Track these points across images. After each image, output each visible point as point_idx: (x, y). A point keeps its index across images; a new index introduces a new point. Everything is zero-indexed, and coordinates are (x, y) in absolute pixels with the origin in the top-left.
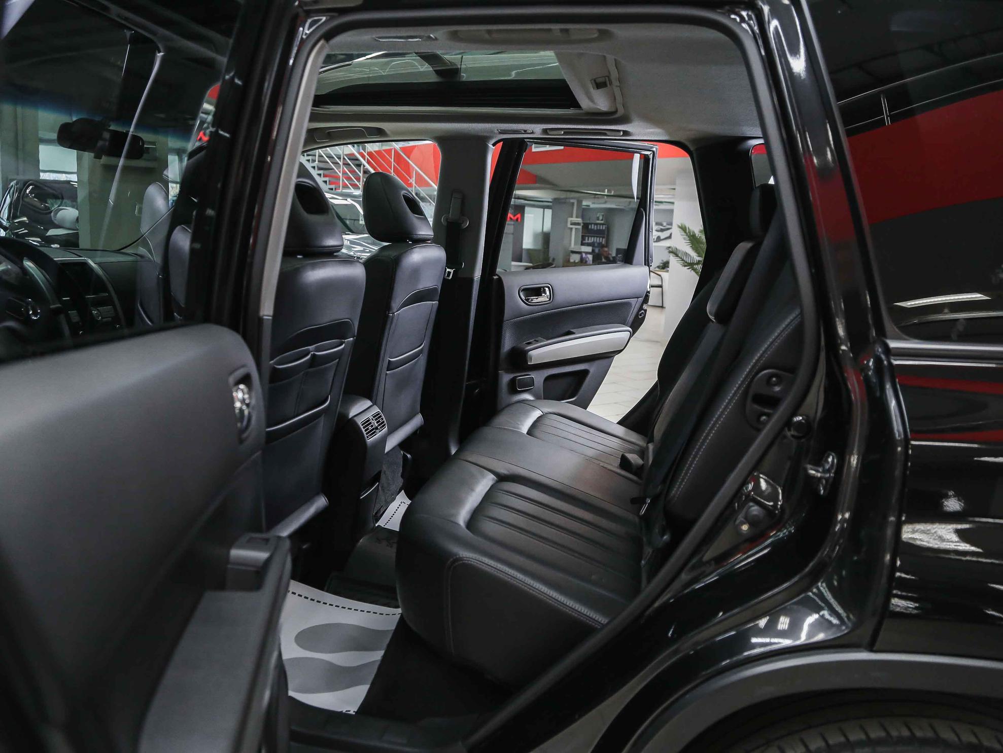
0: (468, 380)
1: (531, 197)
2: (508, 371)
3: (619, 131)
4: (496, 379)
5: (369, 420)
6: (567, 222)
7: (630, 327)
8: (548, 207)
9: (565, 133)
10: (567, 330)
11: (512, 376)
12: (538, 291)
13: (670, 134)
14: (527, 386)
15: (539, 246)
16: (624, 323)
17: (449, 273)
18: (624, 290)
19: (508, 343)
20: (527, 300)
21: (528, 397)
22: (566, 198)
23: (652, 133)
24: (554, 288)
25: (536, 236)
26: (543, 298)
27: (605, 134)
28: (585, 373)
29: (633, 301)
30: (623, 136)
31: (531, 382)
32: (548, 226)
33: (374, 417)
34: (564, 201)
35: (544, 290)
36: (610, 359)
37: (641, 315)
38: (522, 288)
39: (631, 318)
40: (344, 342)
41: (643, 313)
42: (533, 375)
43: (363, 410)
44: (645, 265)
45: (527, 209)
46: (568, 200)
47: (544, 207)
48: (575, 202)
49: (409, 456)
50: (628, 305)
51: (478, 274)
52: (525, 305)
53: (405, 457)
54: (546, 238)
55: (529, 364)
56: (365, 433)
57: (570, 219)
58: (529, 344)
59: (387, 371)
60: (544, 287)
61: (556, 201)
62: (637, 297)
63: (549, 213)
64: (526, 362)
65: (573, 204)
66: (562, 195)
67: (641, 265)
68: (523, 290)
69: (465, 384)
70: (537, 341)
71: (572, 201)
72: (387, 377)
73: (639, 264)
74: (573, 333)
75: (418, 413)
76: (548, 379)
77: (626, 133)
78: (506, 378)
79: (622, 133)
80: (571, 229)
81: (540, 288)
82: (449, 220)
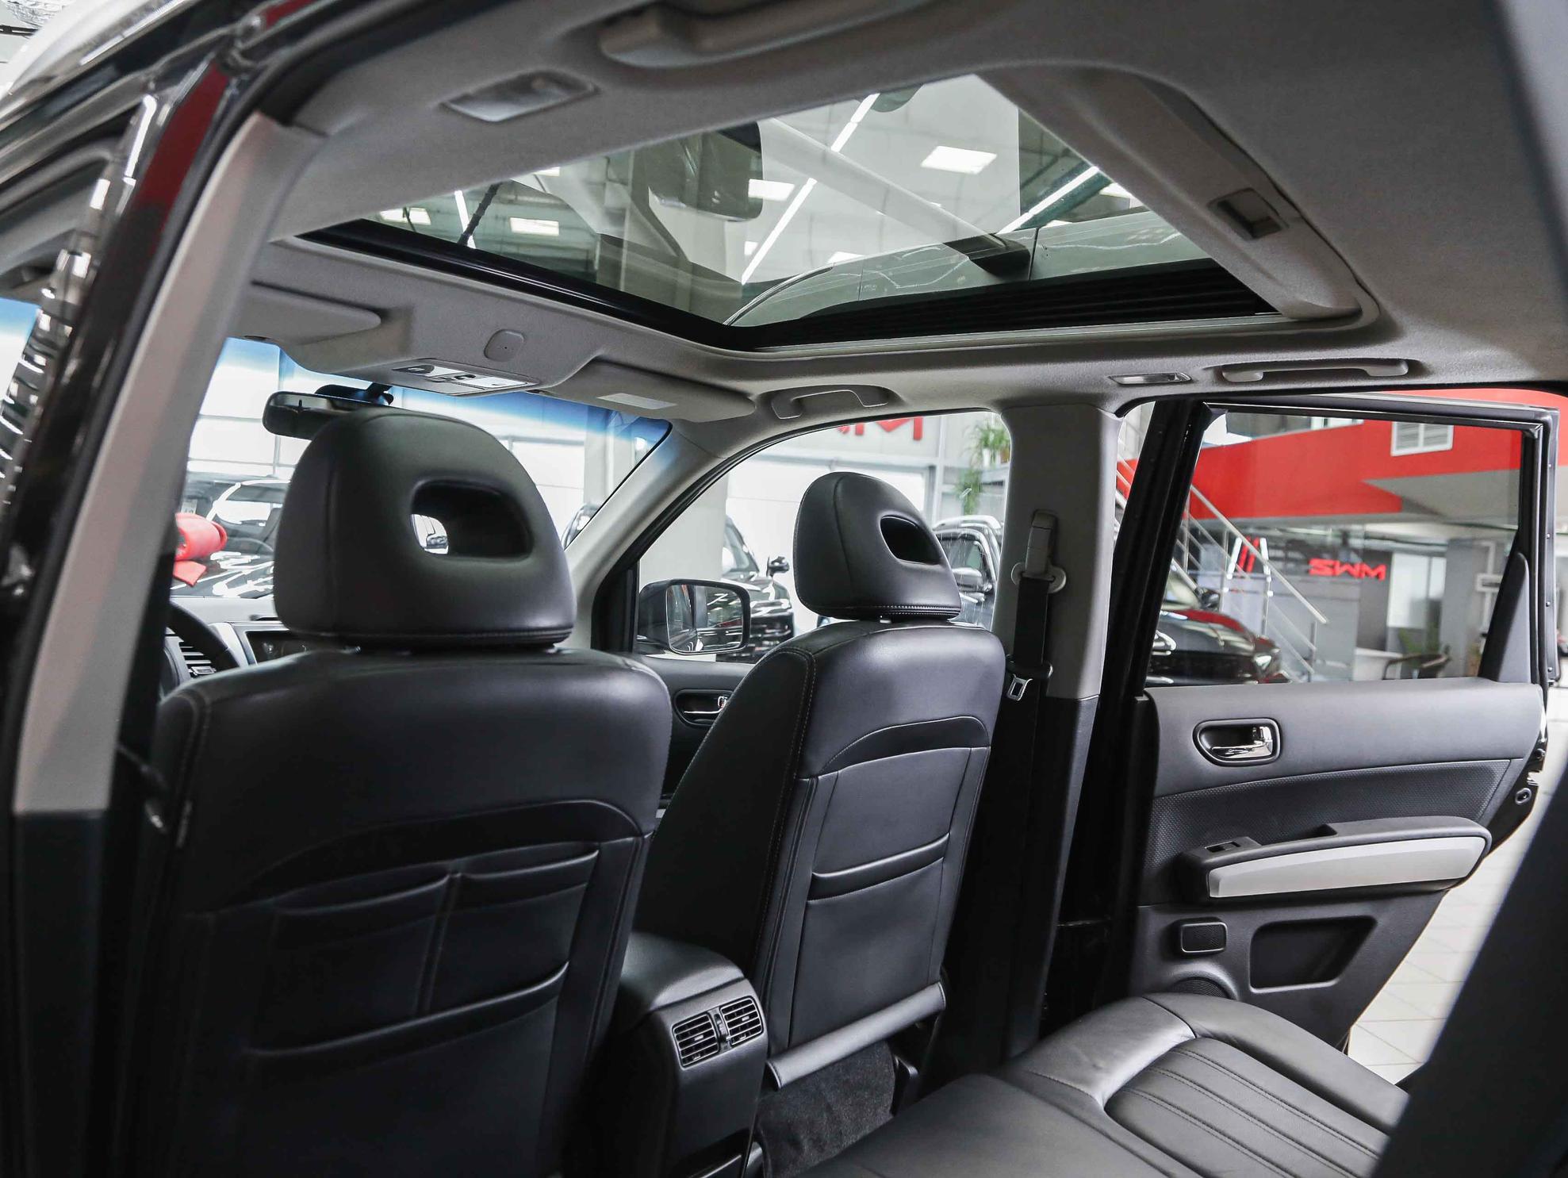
0: (1065, 916)
1: (1404, 537)
2: (1162, 907)
3: (1395, 362)
4: (1130, 925)
5: (705, 1019)
6: (1473, 582)
7: (1488, 828)
8: (1440, 555)
9: (1268, 378)
10: (1319, 825)
11: (1170, 919)
12: (1246, 734)
13: (1534, 363)
14: (1210, 945)
15: (1421, 623)
16: (1472, 814)
17: (1019, 686)
18: (1471, 740)
19: (1163, 846)
20: (1216, 752)
21: (1209, 969)
22: (1474, 539)
23: (1482, 364)
24: (1286, 729)
25: (1414, 605)
26: (1260, 749)
27: (1364, 375)
28: (1365, 925)
29: (1498, 766)
30: (1410, 374)
31: (1220, 937)
32: (1437, 589)
33: (725, 1011)
34: (1468, 543)
35: (1259, 732)
36: (1433, 898)
37: (1520, 798)
38: (1204, 725)
39: (1491, 803)
40: (598, 848)
41: (1526, 793)
42: (1224, 922)
43: (700, 991)
44: (1533, 681)
45: (1397, 559)
46: (1476, 543)
47: (1431, 555)
48: (1492, 545)
49: (912, 1070)
50: (1485, 774)
51: (1090, 689)
52: (1209, 762)
53: (901, 1073)
54: (1434, 610)
55: (1212, 896)
56: (678, 1049)
57: (1481, 577)
58: (1217, 850)
59: (810, 897)
60: (1257, 726)
61: (1454, 544)
62: (1509, 756)
63: (1440, 564)
64: (1206, 891)
65: (1487, 550)
66: (1465, 533)
67: (1519, 680)
68: (1208, 730)
69: (1055, 925)
70: (1238, 846)
71: (1485, 544)
72: (810, 914)
73: (1517, 680)
74: (1332, 833)
75: (933, 983)
76: (1264, 931)
77: (1415, 368)
78: (1155, 923)
79: (1404, 369)
80: (1483, 594)
81: (1251, 726)
82: (1025, 575)
